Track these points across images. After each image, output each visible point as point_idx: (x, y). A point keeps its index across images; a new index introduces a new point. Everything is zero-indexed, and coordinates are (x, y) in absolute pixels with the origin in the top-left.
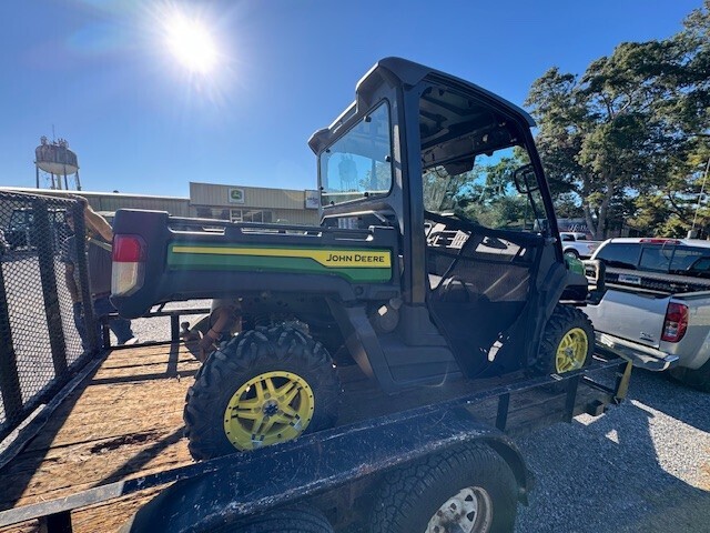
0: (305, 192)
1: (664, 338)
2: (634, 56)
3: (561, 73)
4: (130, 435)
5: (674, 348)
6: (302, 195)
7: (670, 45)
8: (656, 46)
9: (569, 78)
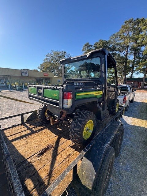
0: (21, 70)
1: (123, 103)
2: (103, 43)
3: (90, 44)
4: (44, 149)
5: (125, 104)
6: (20, 71)
7: (108, 42)
8: (106, 42)
9: (91, 46)
